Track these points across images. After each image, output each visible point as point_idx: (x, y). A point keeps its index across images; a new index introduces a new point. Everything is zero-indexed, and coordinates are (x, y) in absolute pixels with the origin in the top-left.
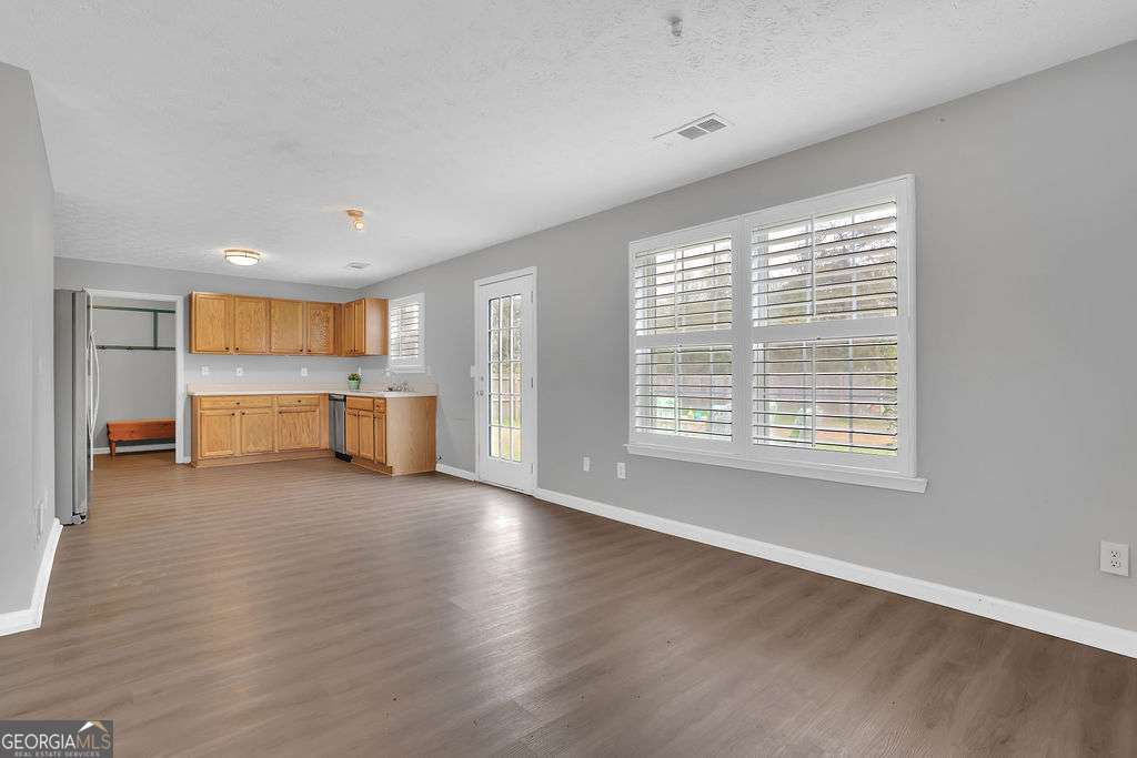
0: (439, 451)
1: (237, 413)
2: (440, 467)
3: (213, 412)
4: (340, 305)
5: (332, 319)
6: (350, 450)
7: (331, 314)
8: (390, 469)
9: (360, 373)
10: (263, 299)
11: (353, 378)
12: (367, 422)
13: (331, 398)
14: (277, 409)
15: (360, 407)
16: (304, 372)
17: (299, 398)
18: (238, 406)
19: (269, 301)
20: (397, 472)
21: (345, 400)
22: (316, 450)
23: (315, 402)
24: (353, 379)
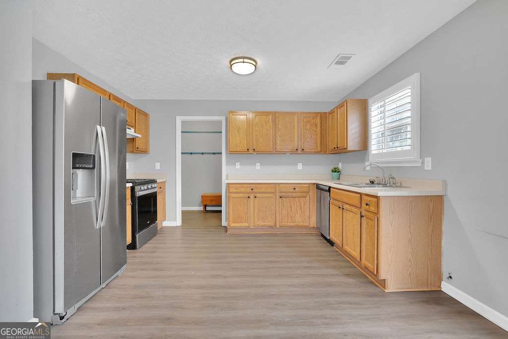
0: (445, 271)
1: (252, 196)
2: (447, 288)
3: (237, 195)
4: (326, 113)
5: (319, 125)
6: (332, 237)
7: (318, 121)
8: (383, 283)
9: (340, 166)
10: (271, 112)
11: (335, 170)
12: (352, 219)
13: (318, 187)
14: (278, 195)
15: (345, 200)
16: (300, 166)
17: (295, 187)
18: (252, 191)
19: (274, 114)
20: (391, 288)
21: (329, 191)
22: (306, 227)
23: (305, 190)
24: (335, 172)
